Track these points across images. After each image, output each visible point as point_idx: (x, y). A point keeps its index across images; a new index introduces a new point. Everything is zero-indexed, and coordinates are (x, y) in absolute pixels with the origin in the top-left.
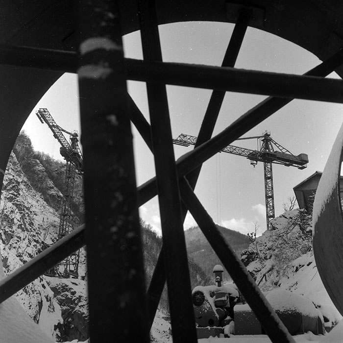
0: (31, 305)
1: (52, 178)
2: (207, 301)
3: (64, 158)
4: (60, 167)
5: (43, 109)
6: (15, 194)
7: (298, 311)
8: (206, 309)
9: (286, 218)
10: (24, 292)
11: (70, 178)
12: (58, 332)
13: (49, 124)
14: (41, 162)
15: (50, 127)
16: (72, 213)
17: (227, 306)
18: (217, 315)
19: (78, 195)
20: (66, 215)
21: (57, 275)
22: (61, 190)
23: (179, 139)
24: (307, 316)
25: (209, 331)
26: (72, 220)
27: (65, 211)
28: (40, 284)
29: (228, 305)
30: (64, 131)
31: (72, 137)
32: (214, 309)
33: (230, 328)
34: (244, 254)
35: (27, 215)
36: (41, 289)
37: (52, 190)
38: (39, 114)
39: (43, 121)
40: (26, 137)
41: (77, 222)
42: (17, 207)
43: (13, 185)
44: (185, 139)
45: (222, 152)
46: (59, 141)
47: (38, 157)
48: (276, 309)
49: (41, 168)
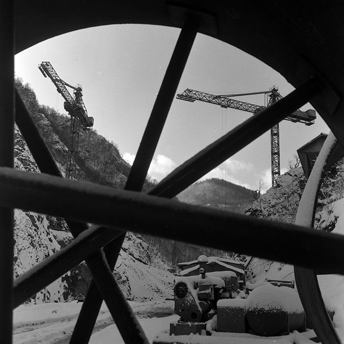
0: (38, 259)
1: (57, 133)
2: (190, 293)
3: (68, 112)
4: (66, 121)
5: (46, 62)
6: (20, 148)
7: (283, 310)
8: (189, 302)
9: (291, 175)
10: (31, 246)
11: (74, 133)
12: (65, 283)
13: (52, 79)
14: (47, 116)
15: (54, 81)
16: (78, 168)
17: (211, 298)
18: (200, 309)
19: (84, 149)
20: (72, 170)
21: (64, 229)
22: (66, 144)
23: (184, 94)
24: (294, 313)
25: (190, 328)
26: (78, 174)
27: (70, 166)
28: (47, 238)
29: (213, 297)
30: (68, 85)
31: (75, 91)
32: (197, 302)
33: (213, 323)
34: (247, 211)
35: (32, 170)
36: (47, 242)
37: (58, 144)
38: (41, 67)
39: (46, 75)
40: (30, 90)
41: (83, 177)
42: (22, 162)
43: (18, 140)
44: (191, 94)
45: (228, 108)
46: (63, 95)
47: (43, 110)
48: (261, 307)
49: (46, 122)
